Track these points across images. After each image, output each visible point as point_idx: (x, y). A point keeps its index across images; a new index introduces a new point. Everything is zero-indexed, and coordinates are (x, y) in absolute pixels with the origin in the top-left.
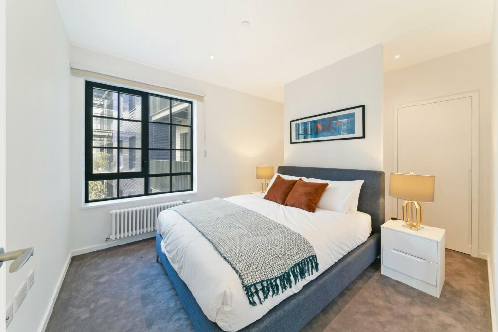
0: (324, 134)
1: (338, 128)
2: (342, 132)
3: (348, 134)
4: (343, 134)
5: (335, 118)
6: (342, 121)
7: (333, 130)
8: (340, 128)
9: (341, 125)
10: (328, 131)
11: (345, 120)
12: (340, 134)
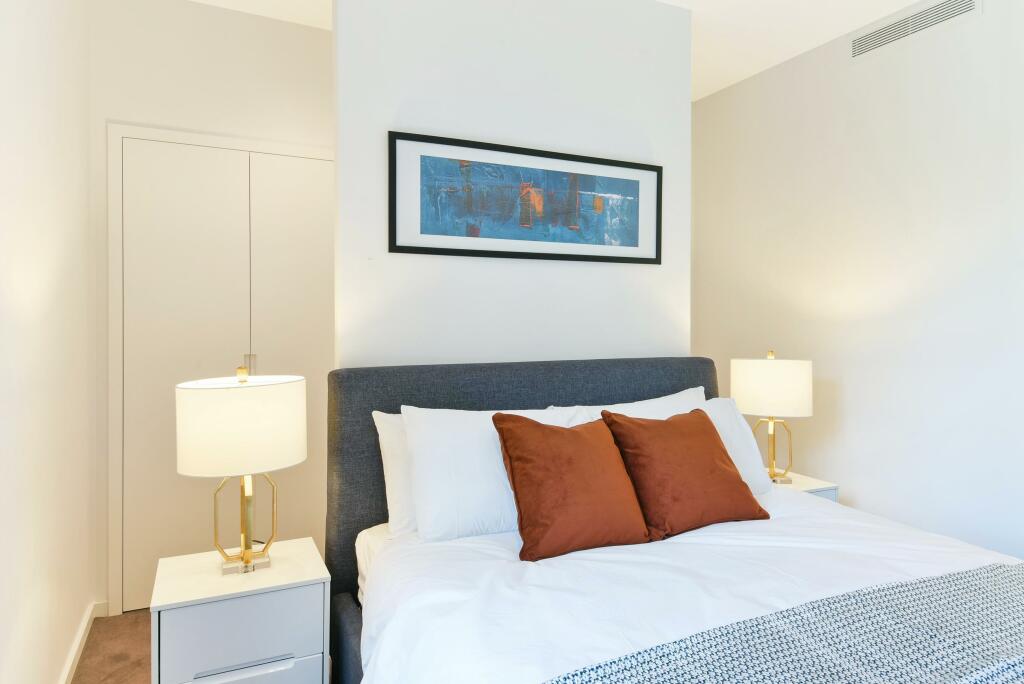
0: (552, 229)
1: (595, 219)
2: (606, 236)
3: (622, 244)
4: (611, 244)
5: (589, 182)
6: (608, 199)
7: (580, 224)
8: (601, 221)
9: (604, 212)
10: (566, 223)
11: (615, 198)
12: (602, 242)
